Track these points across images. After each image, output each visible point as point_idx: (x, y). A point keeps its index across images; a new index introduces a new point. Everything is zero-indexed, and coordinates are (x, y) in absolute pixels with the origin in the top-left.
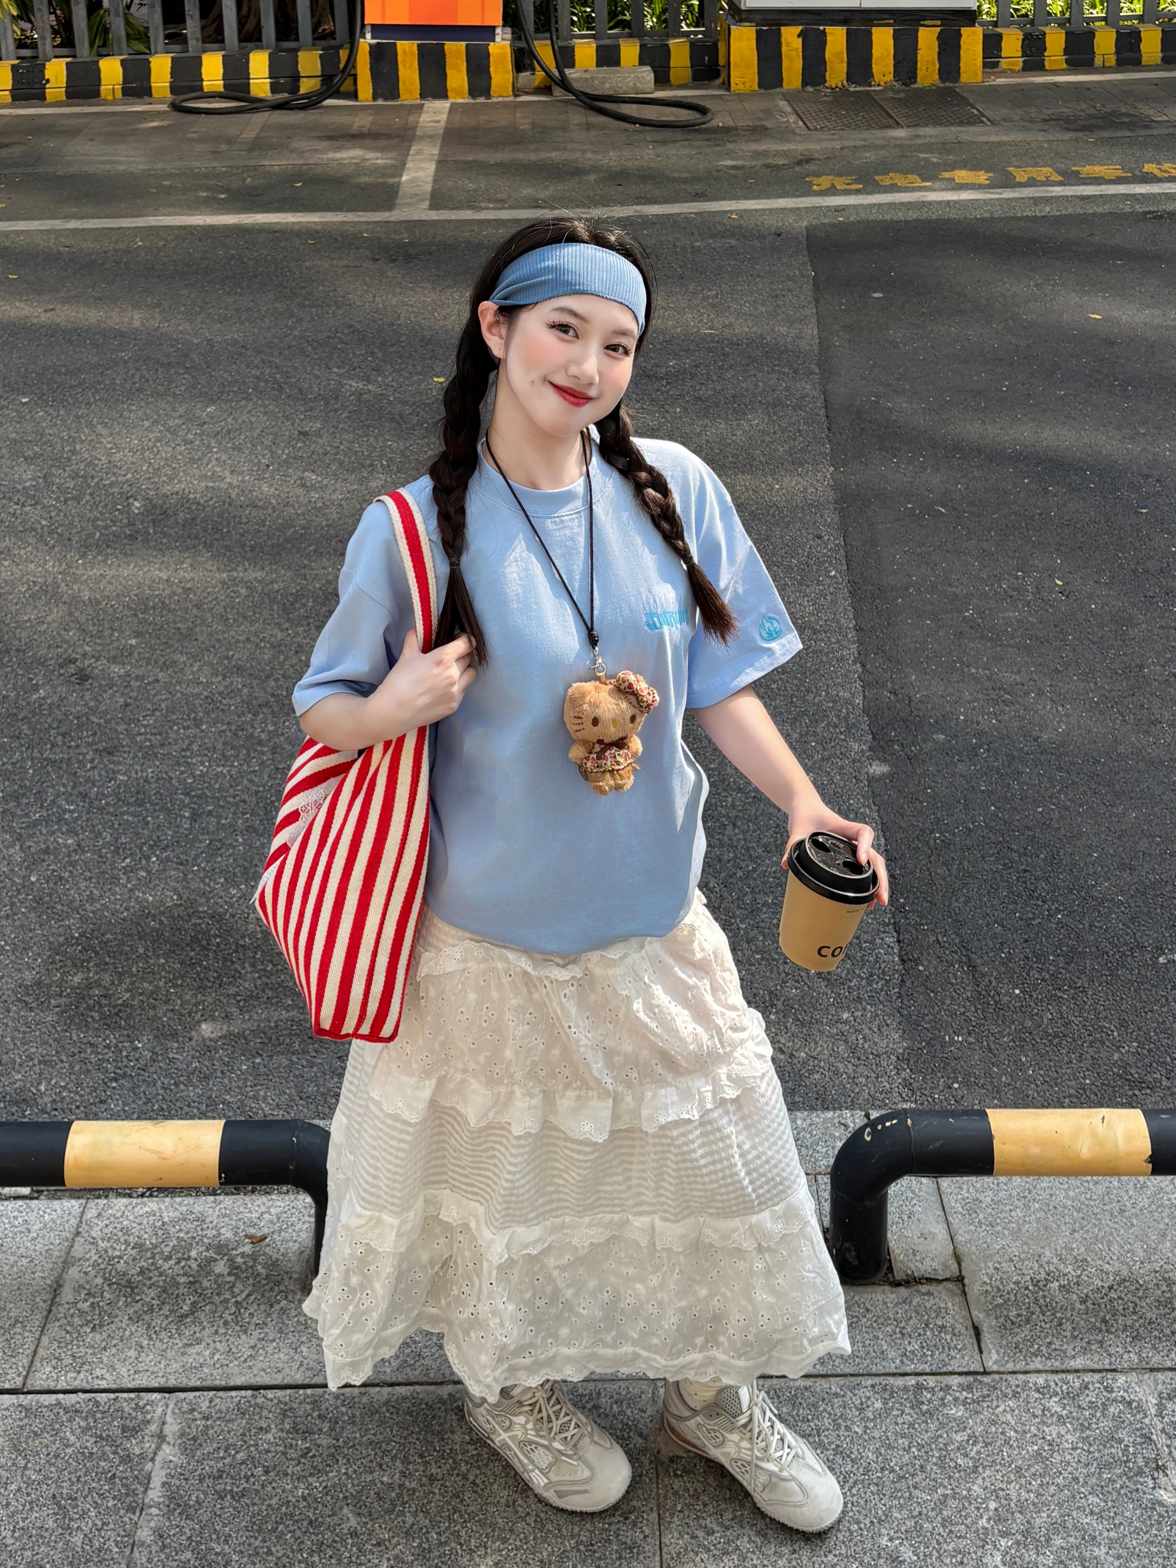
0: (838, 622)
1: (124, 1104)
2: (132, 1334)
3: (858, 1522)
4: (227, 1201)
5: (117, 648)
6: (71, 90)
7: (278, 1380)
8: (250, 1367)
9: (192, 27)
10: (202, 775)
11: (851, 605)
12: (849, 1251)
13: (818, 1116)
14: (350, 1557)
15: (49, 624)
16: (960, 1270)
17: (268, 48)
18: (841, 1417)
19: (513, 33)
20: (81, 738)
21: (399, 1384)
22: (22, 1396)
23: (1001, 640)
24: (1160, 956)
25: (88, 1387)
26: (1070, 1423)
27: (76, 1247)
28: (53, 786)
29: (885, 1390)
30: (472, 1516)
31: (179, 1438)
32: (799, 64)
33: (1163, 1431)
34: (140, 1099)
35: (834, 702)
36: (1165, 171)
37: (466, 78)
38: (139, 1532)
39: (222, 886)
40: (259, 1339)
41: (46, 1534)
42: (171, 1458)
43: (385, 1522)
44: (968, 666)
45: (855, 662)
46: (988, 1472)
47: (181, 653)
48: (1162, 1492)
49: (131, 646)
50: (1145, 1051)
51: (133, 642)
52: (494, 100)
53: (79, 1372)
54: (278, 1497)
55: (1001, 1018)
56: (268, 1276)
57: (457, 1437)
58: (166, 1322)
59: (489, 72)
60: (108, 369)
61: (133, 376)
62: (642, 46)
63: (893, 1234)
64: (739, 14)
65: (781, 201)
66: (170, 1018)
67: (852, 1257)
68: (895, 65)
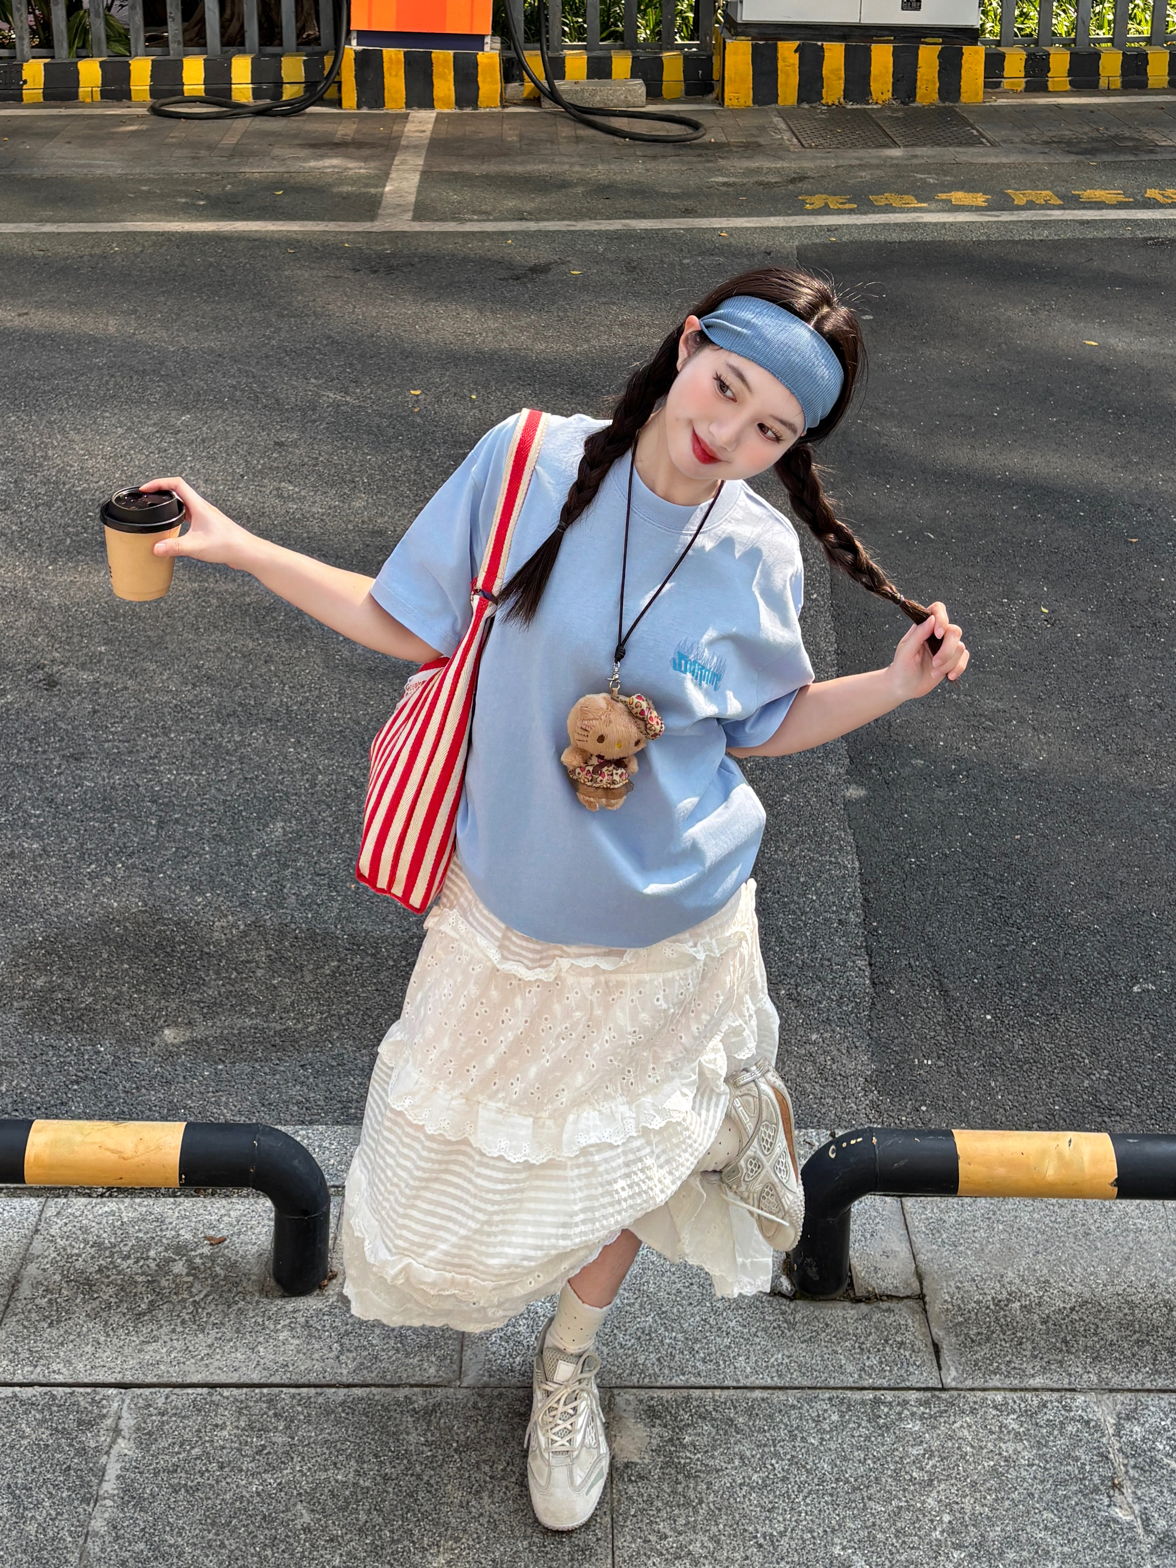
1: (85, 1107)
2: (89, 1330)
3: (811, 1531)
4: (187, 1203)
5: (86, 655)
6: (49, 91)
7: (234, 1378)
8: (207, 1366)
9: (174, 29)
10: (170, 783)
12: (811, 1266)
14: (303, 1552)
15: (17, 629)
16: (922, 1289)
17: (251, 53)
18: (797, 1428)
19: (502, 43)
20: (48, 744)
21: (355, 1386)
23: (984, 667)
24: (1134, 985)
25: (44, 1381)
26: (1027, 1440)
27: (35, 1244)
28: (19, 791)
29: (842, 1403)
30: (425, 1515)
31: (135, 1432)
32: (795, 80)
33: (1120, 1450)
34: (101, 1101)
36: (1167, 197)
37: (453, 88)
38: (93, 1522)
39: (188, 892)
40: (216, 1338)
42: (126, 1451)
43: (338, 1519)
46: (943, 1486)
47: (151, 661)
48: (1117, 1510)
49: (101, 653)
50: (1116, 1079)
51: (103, 649)
52: (482, 110)
53: (36, 1366)
54: (231, 1493)
55: (972, 1043)
56: (226, 1278)
57: (412, 1438)
58: (124, 1320)
59: (476, 82)
60: (82, 375)
61: (107, 382)
62: (634, 59)
63: (855, 1251)
64: (735, 28)
65: (772, 219)
66: (132, 1023)
67: (813, 1272)
68: (893, 84)
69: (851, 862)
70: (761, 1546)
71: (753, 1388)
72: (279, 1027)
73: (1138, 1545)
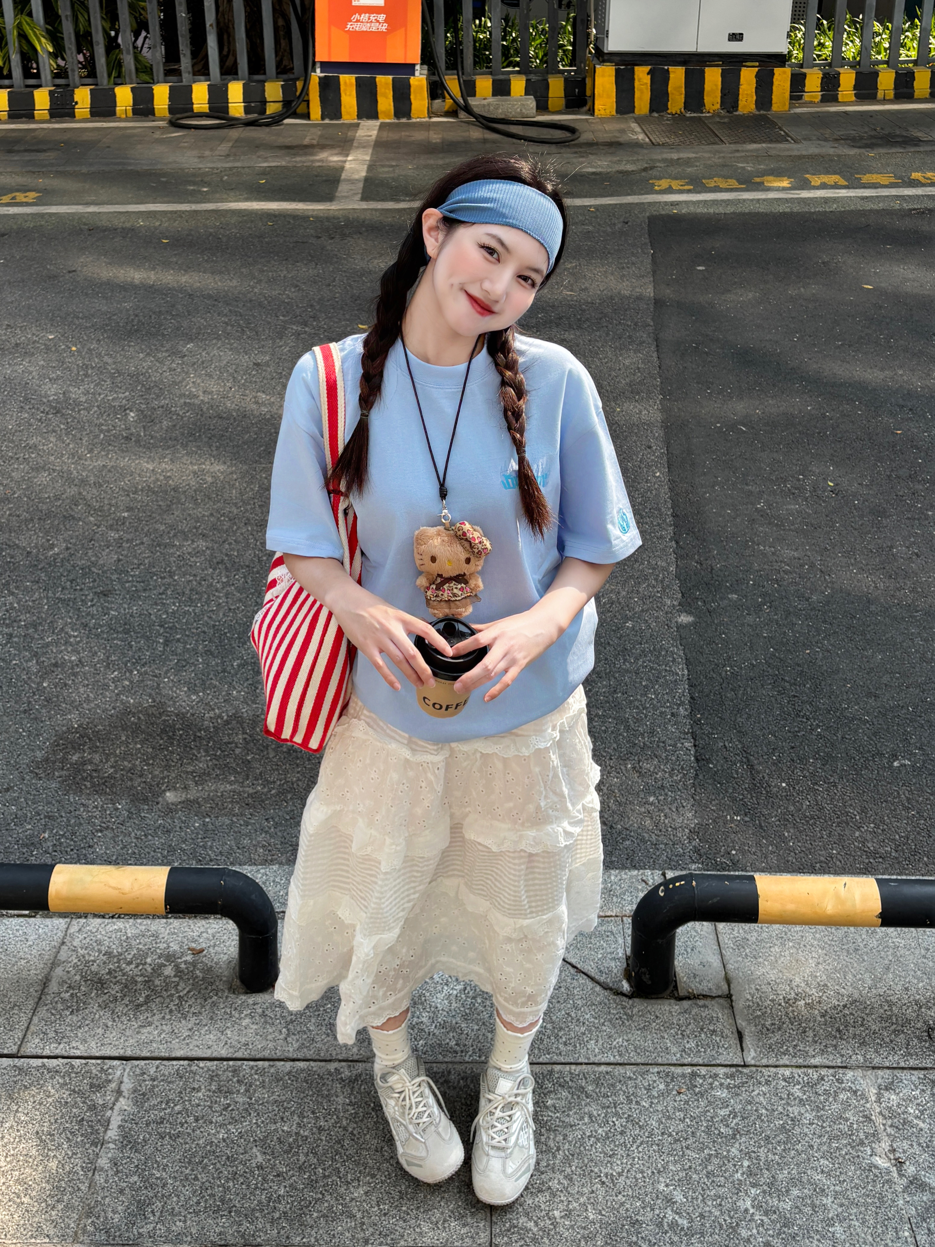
0: (660, 510)
1: (107, 848)
2: (100, 1017)
3: (642, 1172)
4: (176, 923)
5: (114, 519)
6: (94, 110)
7: (208, 1054)
8: (188, 1044)
9: (186, 62)
10: (174, 613)
11: (670, 498)
12: (645, 974)
13: (626, 874)
14: (256, 1184)
15: (63, 500)
16: (729, 990)
17: (242, 80)
18: (633, 1094)
19: (429, 70)
20: (84, 584)
21: (299, 1060)
22: (16, 1060)
23: (784, 526)
24: (894, 761)
25: (66, 1054)
26: (809, 1105)
27: (61, 953)
28: (62, 618)
29: (667, 1075)
30: (350, 1157)
31: (133, 1093)
32: (647, 95)
33: (880, 1113)
34: (118, 845)
35: (654, 569)
36: (928, 179)
37: (392, 104)
38: (99, 1160)
39: (186, 692)
40: (195, 1024)
41: (31, 1160)
42: (126, 1107)
43: (283, 1160)
44: (758, 545)
45: (671, 540)
46: (743, 1139)
47: (161, 523)
48: (877, 1158)
49: (124, 517)
50: (880, 831)
51: (126, 514)
52: (414, 120)
53: (60, 1044)
54: (204, 1140)
55: (771, 804)
56: (203, 979)
57: (340, 1100)
58: (126, 1009)
59: (410, 99)
60: (114, 315)
61: (133, 320)
62: (528, 81)
63: (679, 962)
64: (602, 56)
65: (629, 197)
66: (143, 788)
67: (646, 978)
68: (722, 97)
69: (682, 670)
70: (603, 1183)
71: (599, 1064)
72: (251, 791)
73: (893, 1185)
